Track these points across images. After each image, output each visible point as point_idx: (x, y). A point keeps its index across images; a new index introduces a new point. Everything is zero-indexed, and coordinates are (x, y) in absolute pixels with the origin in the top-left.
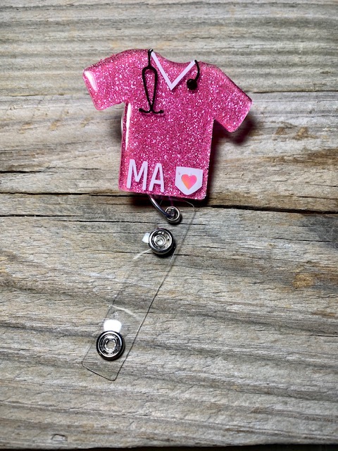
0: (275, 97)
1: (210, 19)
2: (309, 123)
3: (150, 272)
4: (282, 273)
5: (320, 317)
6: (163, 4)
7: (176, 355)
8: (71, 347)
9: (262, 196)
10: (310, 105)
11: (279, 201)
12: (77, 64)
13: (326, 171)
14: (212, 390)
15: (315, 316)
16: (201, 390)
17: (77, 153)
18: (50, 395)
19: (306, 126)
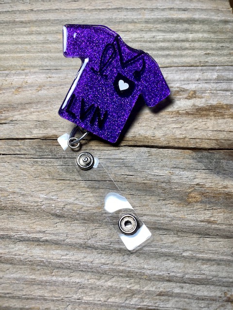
0: (173, 70)
1: (128, 19)
2: (197, 88)
3: (84, 193)
4: (178, 192)
5: (206, 223)
6: (96, 9)
7: (102, 254)
8: (25, 249)
9: (164, 138)
10: (197, 76)
11: (176, 142)
12: (35, 49)
13: (209, 120)
14: (128, 279)
15: (202, 223)
16: (120, 279)
17: (32, 110)
18: (8, 285)
19: (194, 89)
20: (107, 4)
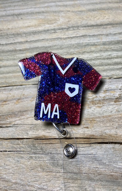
20: (76, 33)
